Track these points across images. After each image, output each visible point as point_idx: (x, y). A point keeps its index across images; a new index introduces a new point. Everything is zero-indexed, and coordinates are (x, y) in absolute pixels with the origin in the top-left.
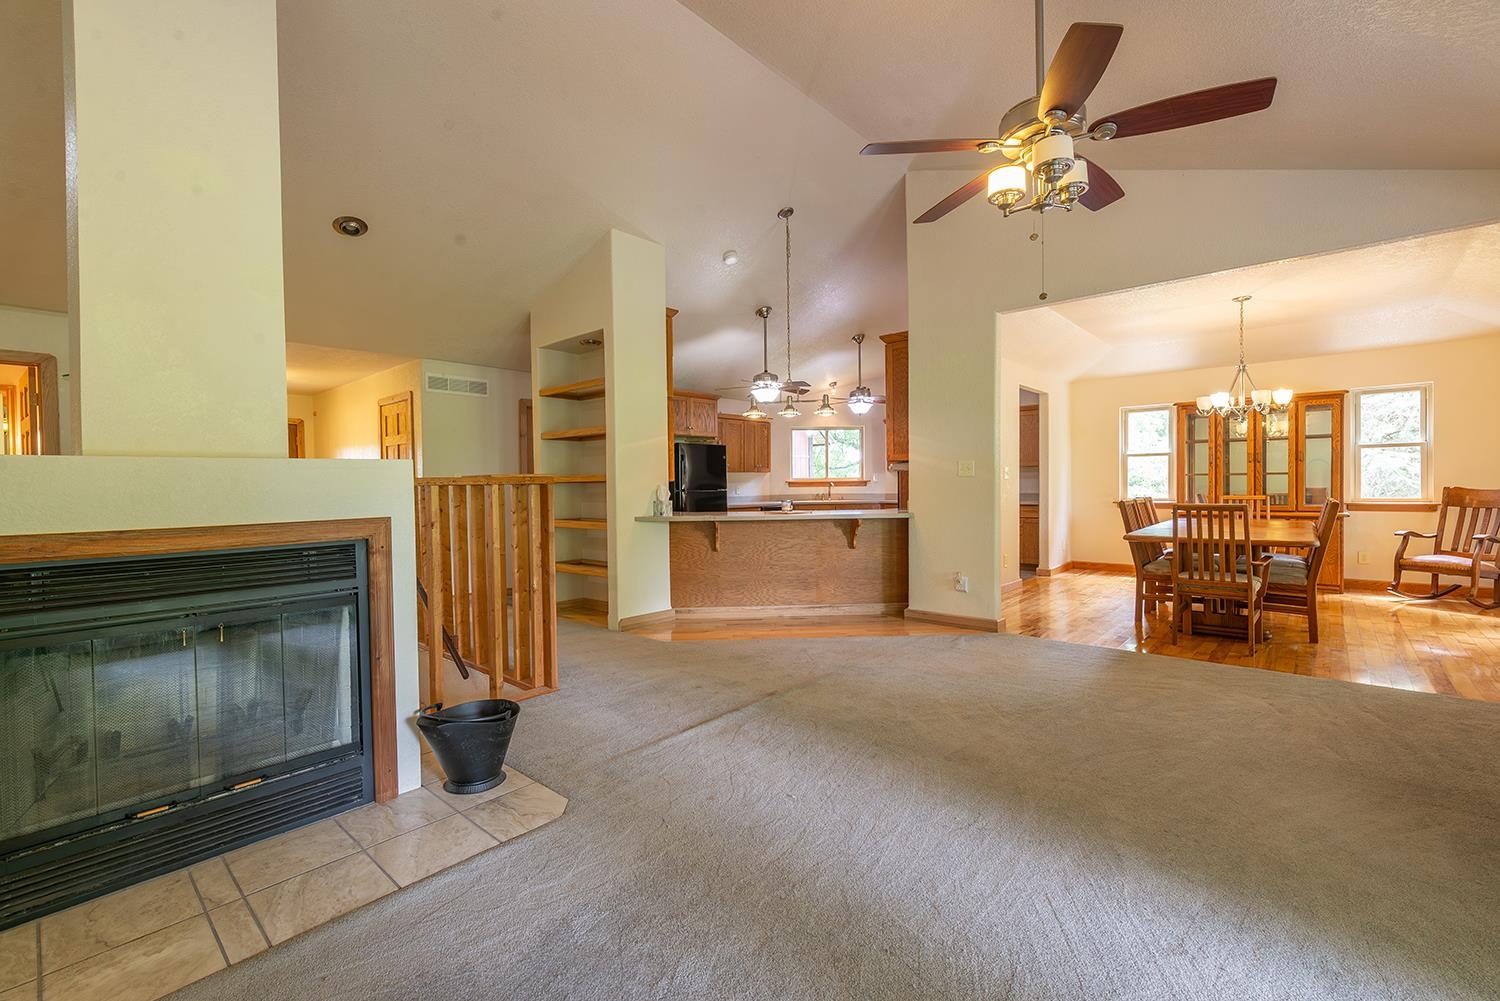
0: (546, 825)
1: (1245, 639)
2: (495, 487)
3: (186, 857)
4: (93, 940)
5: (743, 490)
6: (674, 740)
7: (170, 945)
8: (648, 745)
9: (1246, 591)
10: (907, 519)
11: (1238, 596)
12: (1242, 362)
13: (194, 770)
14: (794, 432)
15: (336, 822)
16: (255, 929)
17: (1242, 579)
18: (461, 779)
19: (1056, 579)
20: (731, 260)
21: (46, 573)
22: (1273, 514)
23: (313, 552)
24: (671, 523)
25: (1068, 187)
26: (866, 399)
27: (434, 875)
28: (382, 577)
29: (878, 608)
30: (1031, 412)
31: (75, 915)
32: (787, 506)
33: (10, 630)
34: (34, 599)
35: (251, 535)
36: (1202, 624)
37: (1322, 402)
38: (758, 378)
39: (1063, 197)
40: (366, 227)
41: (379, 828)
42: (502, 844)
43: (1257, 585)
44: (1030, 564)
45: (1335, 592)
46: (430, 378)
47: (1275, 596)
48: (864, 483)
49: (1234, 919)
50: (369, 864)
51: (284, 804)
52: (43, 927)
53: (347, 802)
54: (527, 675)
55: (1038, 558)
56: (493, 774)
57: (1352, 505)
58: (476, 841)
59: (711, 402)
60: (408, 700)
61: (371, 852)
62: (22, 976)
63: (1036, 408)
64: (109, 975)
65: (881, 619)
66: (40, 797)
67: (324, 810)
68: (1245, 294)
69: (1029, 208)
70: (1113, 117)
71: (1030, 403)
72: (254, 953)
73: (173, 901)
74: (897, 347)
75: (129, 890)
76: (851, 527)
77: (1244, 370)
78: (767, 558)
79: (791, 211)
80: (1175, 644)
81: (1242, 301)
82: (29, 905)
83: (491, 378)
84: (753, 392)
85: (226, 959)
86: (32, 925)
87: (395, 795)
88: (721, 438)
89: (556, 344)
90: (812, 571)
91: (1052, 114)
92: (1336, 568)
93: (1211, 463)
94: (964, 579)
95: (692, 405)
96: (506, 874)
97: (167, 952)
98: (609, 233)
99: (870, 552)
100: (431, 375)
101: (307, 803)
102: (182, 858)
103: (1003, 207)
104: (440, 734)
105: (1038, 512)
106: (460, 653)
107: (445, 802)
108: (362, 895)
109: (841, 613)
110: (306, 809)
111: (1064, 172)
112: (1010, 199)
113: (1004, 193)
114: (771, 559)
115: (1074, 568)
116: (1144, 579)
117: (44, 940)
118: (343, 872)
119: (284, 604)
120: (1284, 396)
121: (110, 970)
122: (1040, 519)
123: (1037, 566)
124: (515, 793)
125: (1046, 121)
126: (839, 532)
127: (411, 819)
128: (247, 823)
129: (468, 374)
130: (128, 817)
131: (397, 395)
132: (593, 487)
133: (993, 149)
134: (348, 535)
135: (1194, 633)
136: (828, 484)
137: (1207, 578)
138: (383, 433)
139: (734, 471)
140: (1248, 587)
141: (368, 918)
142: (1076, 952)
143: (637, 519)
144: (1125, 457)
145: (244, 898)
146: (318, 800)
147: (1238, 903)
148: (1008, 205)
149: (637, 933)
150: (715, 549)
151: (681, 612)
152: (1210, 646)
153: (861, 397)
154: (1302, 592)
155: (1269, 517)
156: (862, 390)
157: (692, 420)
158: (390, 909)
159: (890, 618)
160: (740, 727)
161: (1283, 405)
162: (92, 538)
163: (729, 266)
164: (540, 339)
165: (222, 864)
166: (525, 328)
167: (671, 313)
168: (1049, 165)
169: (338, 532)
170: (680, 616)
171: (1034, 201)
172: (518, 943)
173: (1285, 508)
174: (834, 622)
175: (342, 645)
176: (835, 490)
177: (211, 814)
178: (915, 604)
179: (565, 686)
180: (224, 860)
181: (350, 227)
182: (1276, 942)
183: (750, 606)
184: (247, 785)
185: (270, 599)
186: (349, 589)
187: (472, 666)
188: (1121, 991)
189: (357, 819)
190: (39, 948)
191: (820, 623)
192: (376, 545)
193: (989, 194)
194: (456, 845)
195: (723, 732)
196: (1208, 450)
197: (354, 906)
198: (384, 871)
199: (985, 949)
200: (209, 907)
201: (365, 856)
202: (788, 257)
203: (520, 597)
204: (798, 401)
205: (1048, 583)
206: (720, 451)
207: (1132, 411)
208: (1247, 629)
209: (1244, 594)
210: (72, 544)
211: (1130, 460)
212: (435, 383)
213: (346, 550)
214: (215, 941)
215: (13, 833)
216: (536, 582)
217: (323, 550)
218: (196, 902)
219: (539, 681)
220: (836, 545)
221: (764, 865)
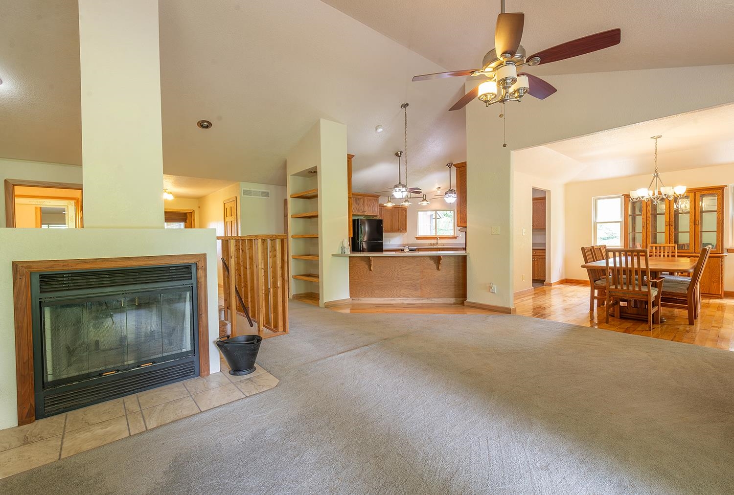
0: (267, 390)
1: (646, 321)
2: (260, 240)
3: (123, 393)
4: (84, 422)
5: (392, 241)
6: (333, 357)
7: (111, 426)
8: (322, 359)
9: (647, 296)
10: (466, 256)
11: (643, 299)
12: (656, 172)
13: (126, 358)
14: (419, 212)
15: (183, 384)
16: (143, 422)
17: (645, 289)
18: (236, 370)
19: (555, 288)
20: (380, 130)
21: (70, 275)
22: (679, 254)
23: (174, 268)
24: (349, 257)
25: (518, 90)
26: (453, 195)
27: (216, 407)
28: (202, 280)
29: (452, 300)
30: (540, 201)
31: (79, 412)
32: (406, 250)
33: (57, 297)
34: (66, 285)
35: (147, 261)
36: (626, 313)
37: (710, 192)
38: (396, 186)
39: (516, 95)
40: (211, 125)
41: (199, 387)
42: (247, 397)
43: (654, 292)
44: (539, 279)
45: (718, 298)
46: (244, 190)
47: (668, 299)
48: (456, 238)
49: (581, 457)
50: (191, 401)
51: (162, 375)
52: (68, 415)
53: (187, 376)
54: (276, 326)
55: (545, 277)
56: (250, 367)
57: (730, 249)
58: (237, 395)
59: (376, 198)
60: (214, 334)
61: (193, 396)
62: (57, 432)
63: (544, 198)
64: (87, 435)
65: (453, 306)
66: (69, 365)
67: (179, 378)
68: (659, 134)
69: (498, 102)
70: (538, 54)
71: (538, 196)
72: (140, 432)
73: (115, 409)
74: (462, 169)
75: (101, 404)
76: (438, 259)
77: (657, 176)
78: (396, 275)
79: (407, 105)
80: (607, 322)
81: (656, 139)
82: (64, 406)
83: (271, 189)
84: (393, 193)
85: (130, 433)
86: (64, 414)
87: (208, 374)
88: (381, 216)
89: (297, 173)
90: (419, 281)
91: (503, 56)
92: (719, 284)
93: (643, 227)
94: (495, 287)
95: (366, 200)
96: (245, 409)
97: (109, 429)
98: (319, 120)
99: (448, 273)
100: (244, 189)
101: (171, 375)
102: (121, 393)
103: (486, 101)
104: (225, 348)
105: (545, 253)
106: (250, 316)
107: (228, 379)
108: (186, 413)
109: (433, 302)
110: (171, 377)
111: (512, 84)
112: (489, 98)
113: (486, 95)
114: (398, 275)
115: (566, 282)
116: (595, 288)
117: (67, 420)
118: (180, 404)
119: (162, 290)
120: (681, 190)
121: (88, 433)
122: (546, 256)
123: (545, 281)
124: (258, 377)
125: (502, 59)
126: (432, 262)
127: (213, 384)
128: (147, 381)
129: (262, 188)
130: (101, 375)
131: (230, 199)
132: (312, 240)
133: (478, 74)
134: (188, 261)
135: (621, 318)
136: (436, 238)
137: (625, 288)
138: (225, 216)
139: (388, 232)
140: (648, 294)
141: (186, 422)
142: (491, 464)
143: (333, 255)
144: (596, 224)
145: (141, 410)
146: (175, 374)
147: (587, 450)
148: (488, 101)
149: (292, 438)
150: (370, 270)
151: (354, 299)
152: (628, 324)
153: (451, 194)
154: (684, 297)
155: (676, 256)
156: (451, 191)
157: (366, 207)
158: (195, 419)
159: (457, 305)
160: (366, 353)
161: (680, 195)
162: (85, 261)
163: (379, 133)
164: (290, 171)
165: (136, 397)
166: (284, 166)
167: (350, 157)
168: (505, 80)
169: (184, 260)
170: (354, 301)
171: (500, 98)
172: (242, 437)
173: (687, 251)
174: (429, 306)
175: (186, 308)
176: (440, 241)
177: (132, 376)
178: (470, 298)
179: (292, 332)
180: (137, 395)
181: (205, 125)
182: (599, 470)
183: (388, 297)
184: (148, 365)
185: (157, 288)
186: (189, 284)
187: (255, 321)
188: (507, 483)
189: (192, 383)
190: (65, 423)
191: (421, 307)
192: (200, 265)
193: (479, 96)
194: (228, 396)
195: (357, 355)
196: (642, 220)
197: (182, 417)
198: (196, 404)
199: (447, 458)
200: (128, 413)
201: (190, 398)
202: (406, 127)
203: (273, 290)
204: (411, 198)
205: (550, 290)
206: (380, 222)
207: (599, 199)
208: (648, 316)
209: (646, 297)
210: (78, 264)
211: (598, 225)
212: (246, 193)
213: (188, 268)
214: (127, 426)
215: (58, 378)
216: (279, 284)
217: (178, 267)
218: (123, 411)
219: (281, 328)
220: (431, 269)
221: (357, 414)
